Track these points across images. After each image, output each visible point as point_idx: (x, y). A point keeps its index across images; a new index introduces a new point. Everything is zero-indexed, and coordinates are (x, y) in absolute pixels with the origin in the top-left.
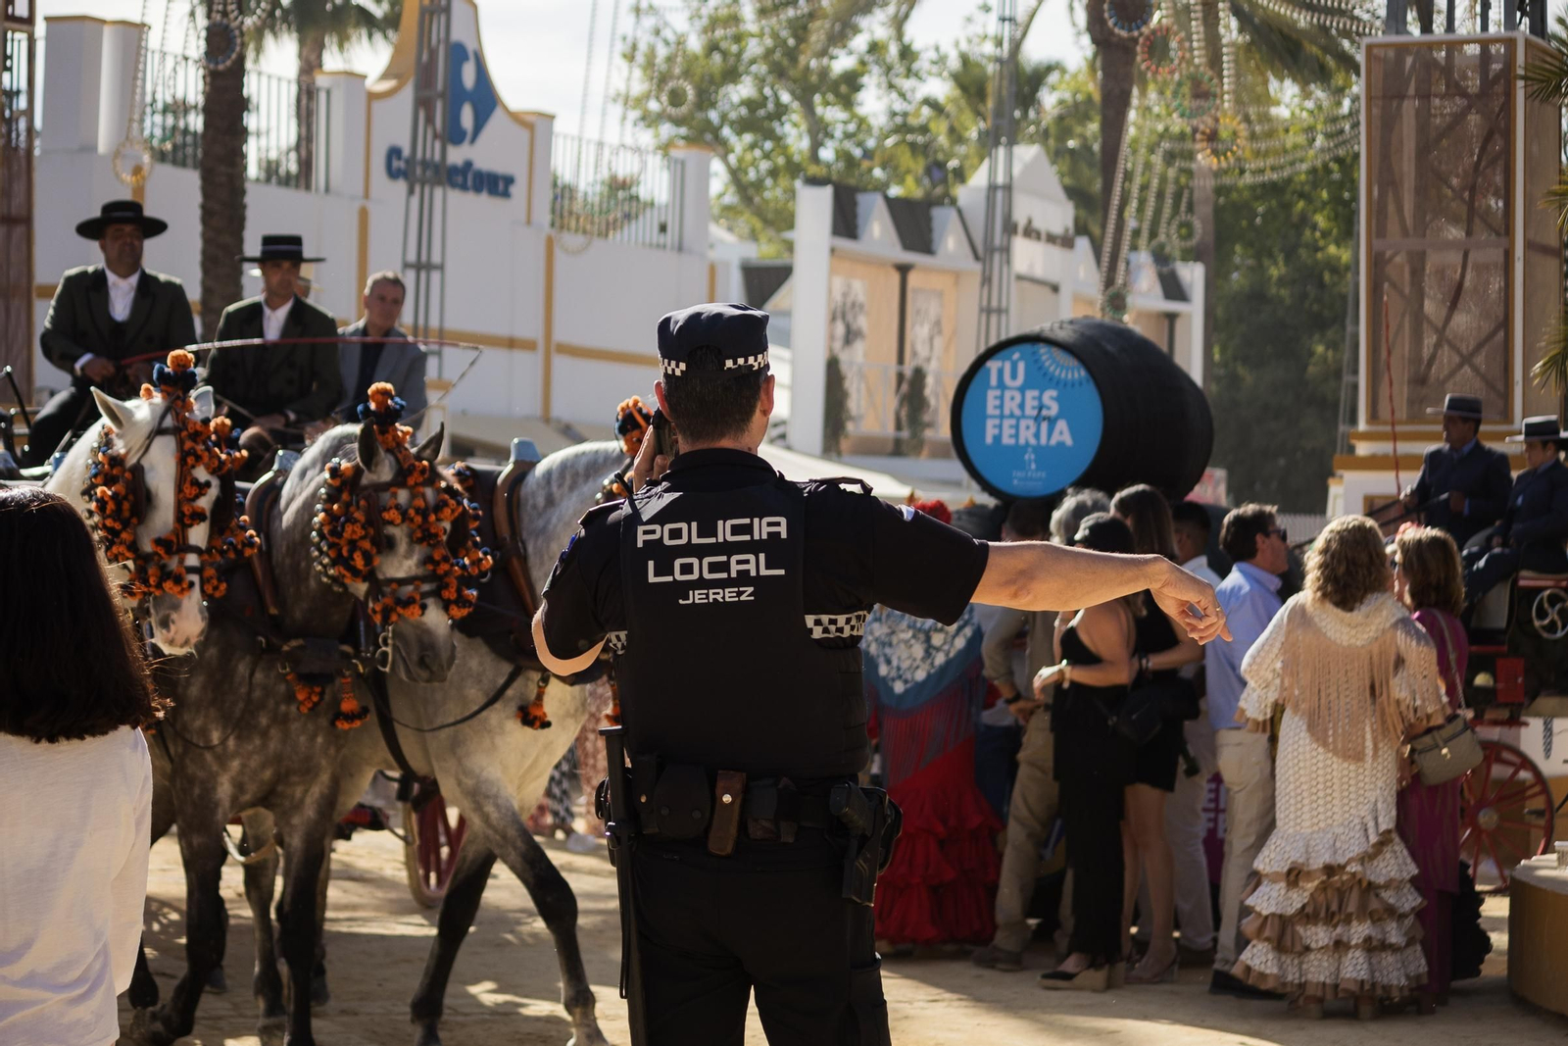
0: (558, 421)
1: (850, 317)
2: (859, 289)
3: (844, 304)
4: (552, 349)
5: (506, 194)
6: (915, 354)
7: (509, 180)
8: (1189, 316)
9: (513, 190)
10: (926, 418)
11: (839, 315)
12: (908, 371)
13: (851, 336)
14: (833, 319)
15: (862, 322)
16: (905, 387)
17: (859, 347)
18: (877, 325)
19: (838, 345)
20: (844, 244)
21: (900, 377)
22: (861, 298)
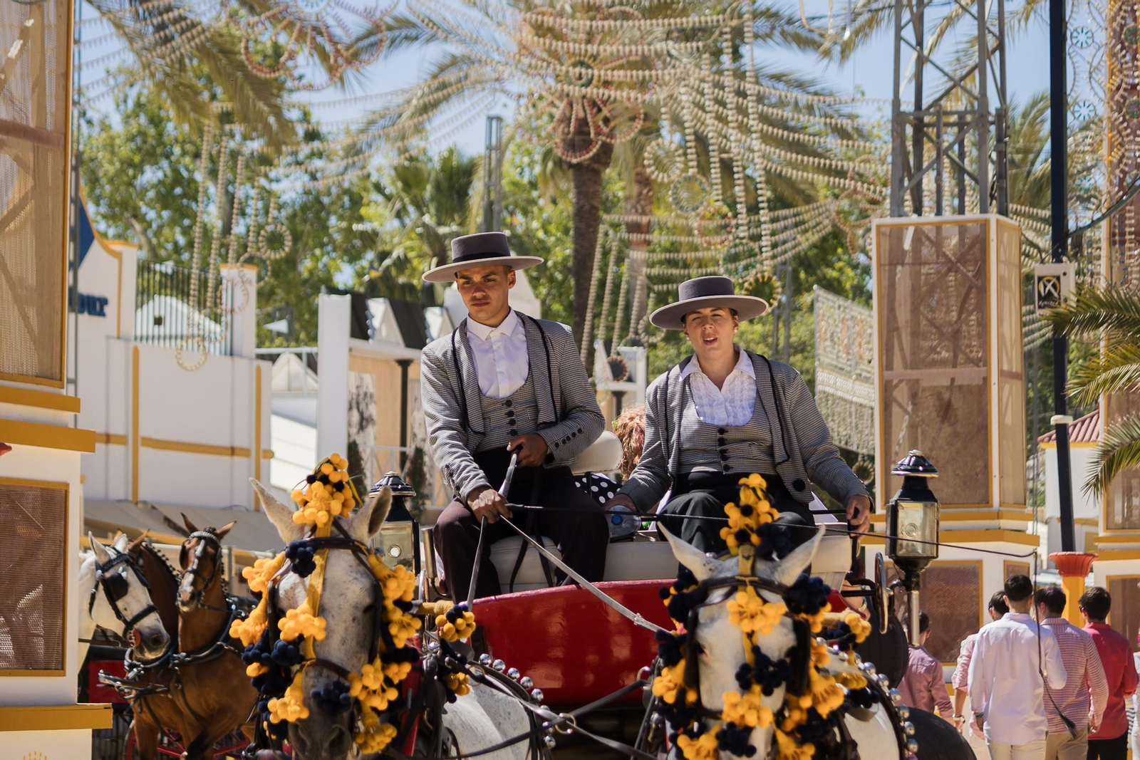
0: (145, 503)
1: (362, 406)
2: (369, 383)
3: (358, 395)
4: (138, 441)
5: (102, 314)
6: (415, 435)
7: (104, 302)
8: (635, 394)
9: (107, 309)
10: (426, 491)
11: (354, 405)
12: (410, 450)
13: (364, 422)
14: (350, 408)
15: (372, 410)
16: (408, 465)
17: (371, 430)
18: (385, 412)
19: (354, 430)
20: (358, 343)
21: (404, 456)
22: (371, 390)
